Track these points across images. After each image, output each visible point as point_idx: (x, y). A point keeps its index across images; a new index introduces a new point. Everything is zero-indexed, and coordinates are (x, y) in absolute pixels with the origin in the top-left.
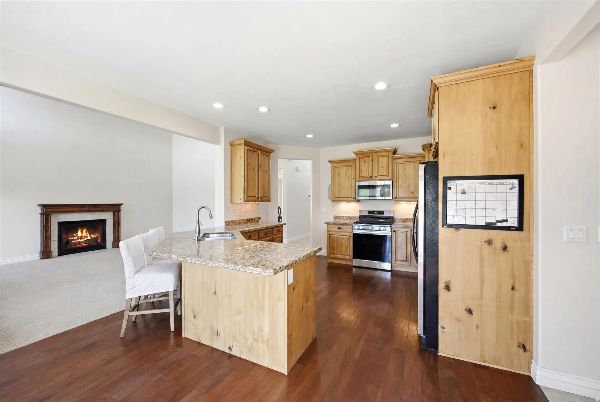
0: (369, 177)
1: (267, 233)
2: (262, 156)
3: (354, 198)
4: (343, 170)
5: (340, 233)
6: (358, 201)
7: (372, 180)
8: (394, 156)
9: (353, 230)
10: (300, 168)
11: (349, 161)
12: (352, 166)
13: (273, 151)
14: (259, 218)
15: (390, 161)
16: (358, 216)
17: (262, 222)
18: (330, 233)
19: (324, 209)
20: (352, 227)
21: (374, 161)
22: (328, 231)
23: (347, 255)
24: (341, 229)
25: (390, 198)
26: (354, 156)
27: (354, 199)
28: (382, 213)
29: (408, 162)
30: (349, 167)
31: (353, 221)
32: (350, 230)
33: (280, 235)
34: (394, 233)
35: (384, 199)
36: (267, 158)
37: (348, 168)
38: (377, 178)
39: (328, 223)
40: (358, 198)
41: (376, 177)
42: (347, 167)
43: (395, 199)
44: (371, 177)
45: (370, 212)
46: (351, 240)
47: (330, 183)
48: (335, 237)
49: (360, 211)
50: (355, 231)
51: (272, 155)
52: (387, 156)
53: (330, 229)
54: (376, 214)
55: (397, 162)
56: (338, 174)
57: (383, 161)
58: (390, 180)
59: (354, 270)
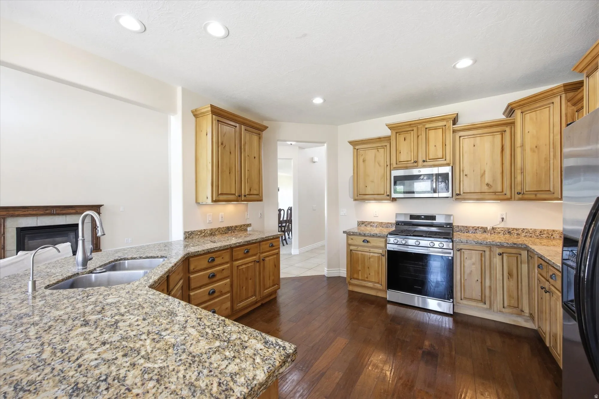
0: (412, 162)
1: (248, 252)
2: (248, 135)
3: (388, 196)
4: (370, 155)
5: (367, 249)
6: (394, 200)
7: (418, 167)
8: (454, 126)
9: (387, 244)
10: (316, 159)
11: (380, 139)
12: (384, 147)
13: (266, 128)
14: (249, 225)
15: (449, 136)
16: (395, 222)
17: (253, 230)
18: (352, 248)
19: (343, 211)
20: (386, 240)
21: (420, 137)
22: (349, 245)
23: (378, 283)
24: (368, 242)
25: (449, 194)
26: (387, 132)
27: (388, 198)
28: (433, 218)
29: (481, 135)
30: (379, 149)
31: (385, 231)
32: (383, 245)
33: (277, 250)
34: (458, 253)
35: (437, 196)
36: (255, 138)
37: (378, 151)
38: (425, 163)
39: (348, 234)
40: (394, 195)
41: (424, 161)
42: (377, 148)
43: (457, 197)
44: (415, 162)
45: (412, 217)
46: (384, 260)
47: (352, 174)
48: (359, 254)
49: (397, 215)
50: (390, 247)
51: (264, 134)
52: (444, 128)
53: (350, 242)
54: (422, 219)
55: (460, 137)
56: (364, 161)
57: (435, 137)
58: (448, 165)
59: (389, 306)
